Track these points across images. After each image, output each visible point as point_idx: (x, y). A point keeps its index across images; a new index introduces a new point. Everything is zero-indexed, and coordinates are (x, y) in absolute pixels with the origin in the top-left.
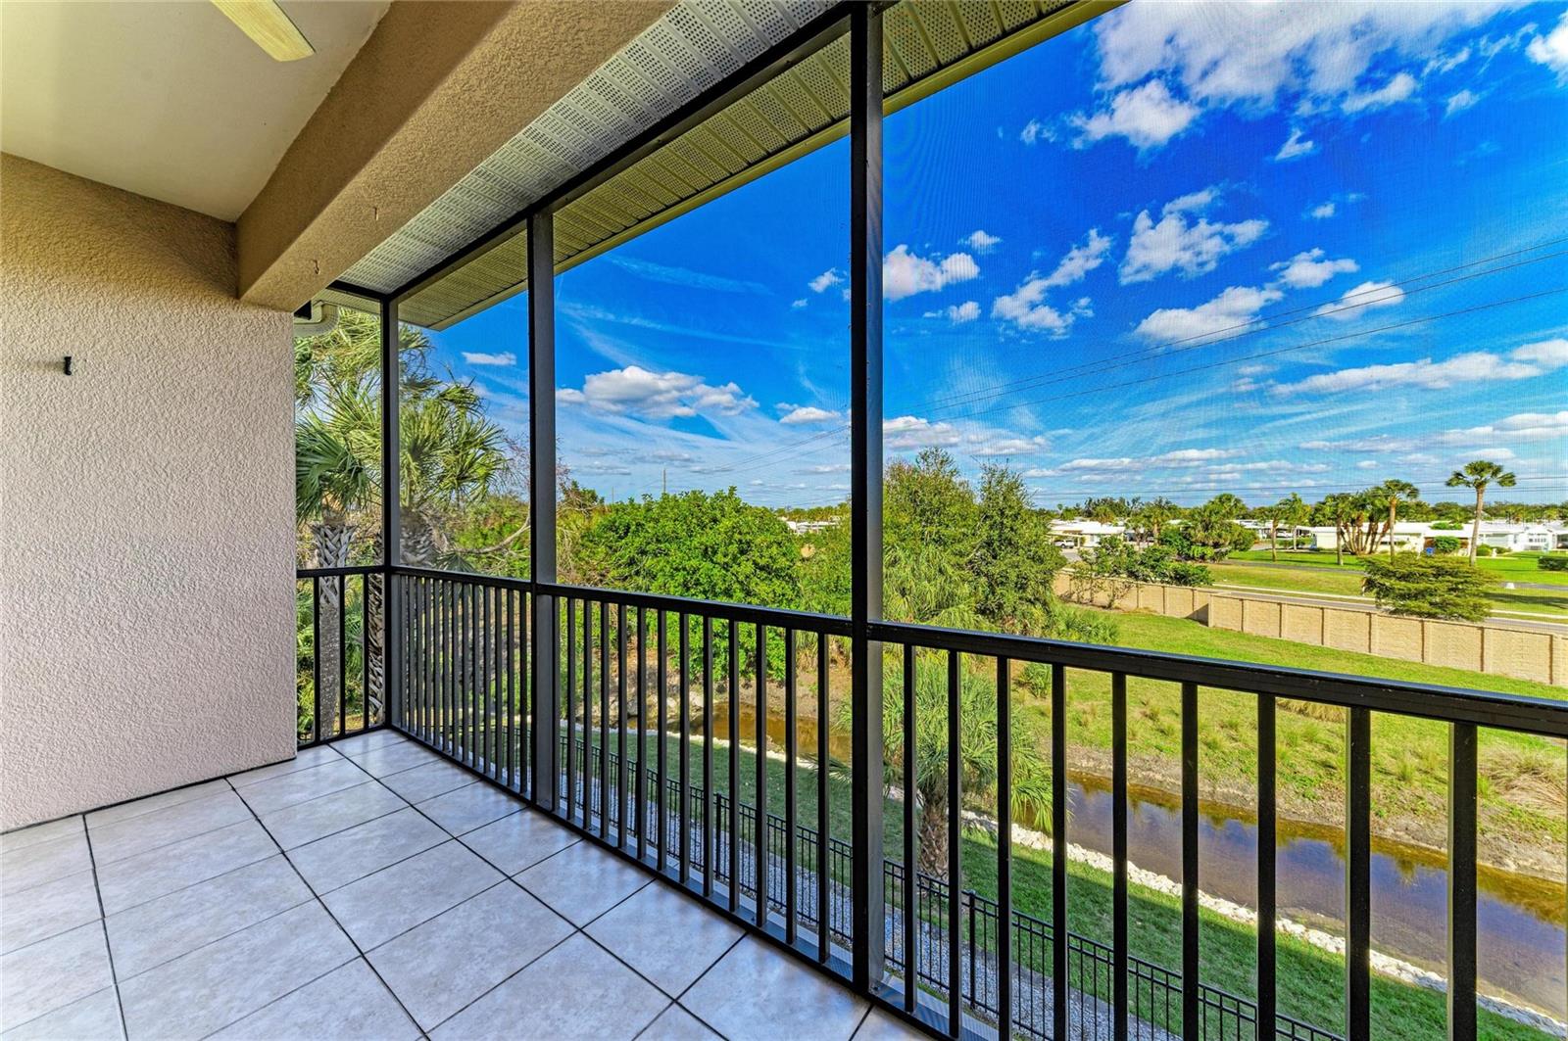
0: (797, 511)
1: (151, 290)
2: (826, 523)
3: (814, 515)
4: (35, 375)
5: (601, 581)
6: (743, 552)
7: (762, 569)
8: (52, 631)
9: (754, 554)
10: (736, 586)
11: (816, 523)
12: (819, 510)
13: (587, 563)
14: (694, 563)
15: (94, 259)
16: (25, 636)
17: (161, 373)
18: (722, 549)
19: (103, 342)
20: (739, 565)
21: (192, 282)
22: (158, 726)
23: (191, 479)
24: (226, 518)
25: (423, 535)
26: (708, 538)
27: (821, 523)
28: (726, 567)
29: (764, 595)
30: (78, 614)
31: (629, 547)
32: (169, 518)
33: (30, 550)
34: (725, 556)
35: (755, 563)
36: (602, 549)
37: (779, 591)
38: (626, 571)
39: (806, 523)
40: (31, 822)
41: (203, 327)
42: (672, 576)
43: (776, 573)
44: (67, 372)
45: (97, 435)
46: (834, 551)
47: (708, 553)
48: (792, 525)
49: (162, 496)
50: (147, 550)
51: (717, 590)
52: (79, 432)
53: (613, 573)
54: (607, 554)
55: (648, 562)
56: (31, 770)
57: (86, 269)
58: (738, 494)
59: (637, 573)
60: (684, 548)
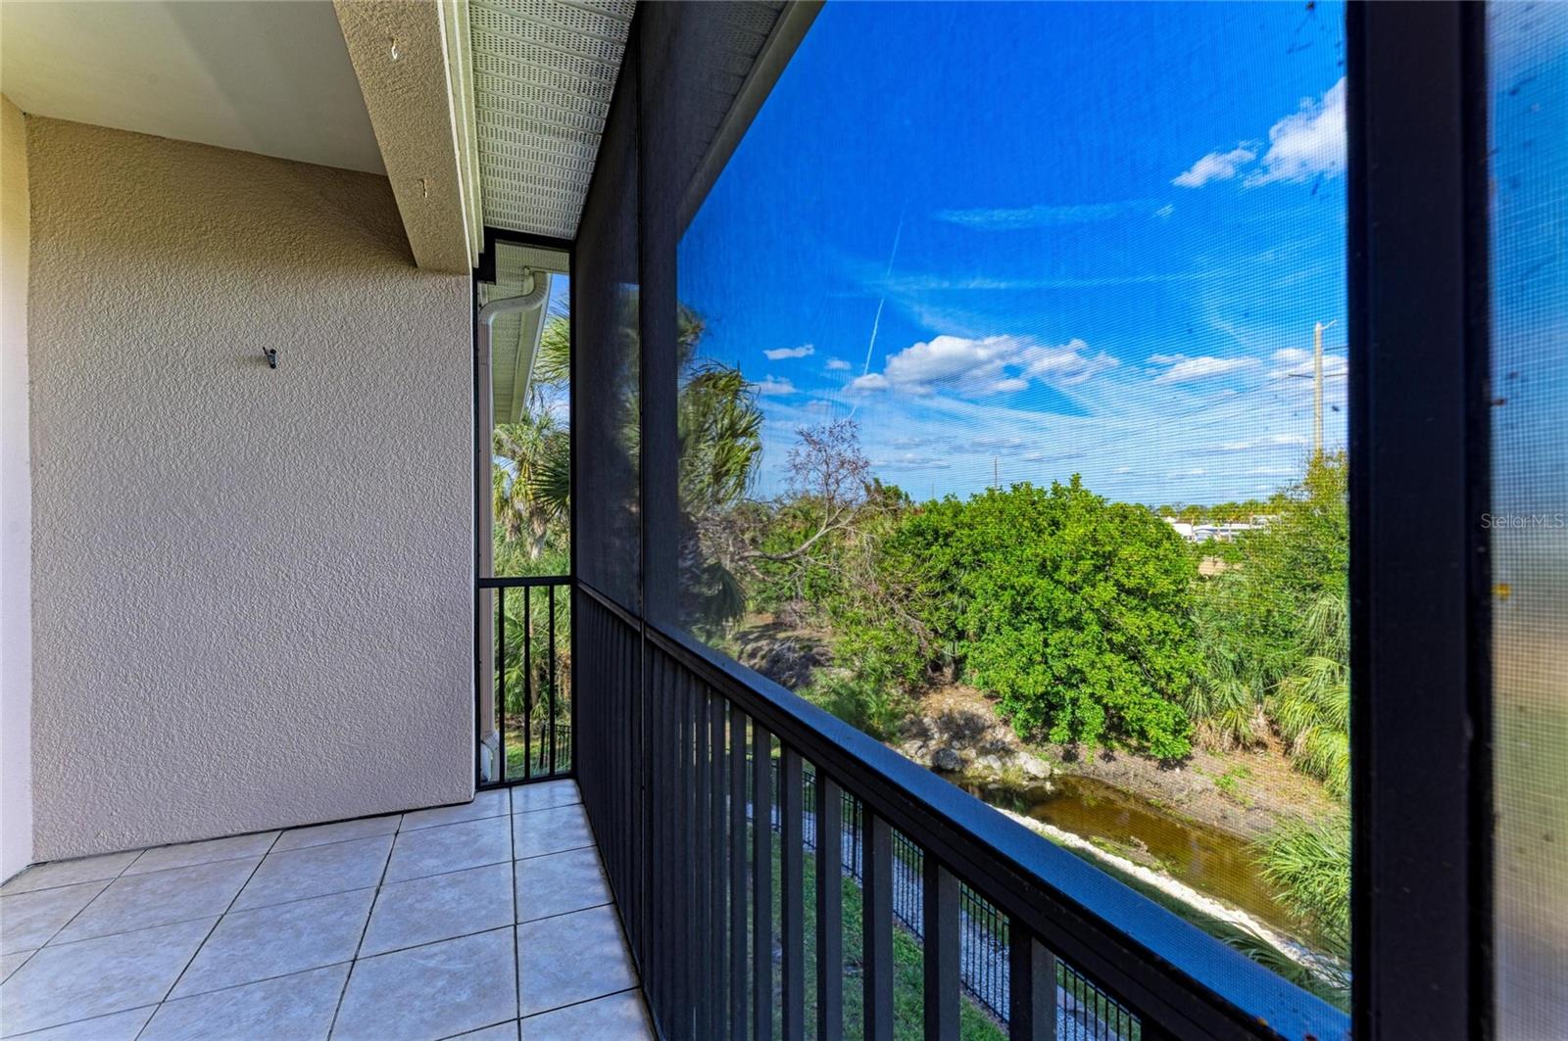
0: (1193, 509)
1: (341, 268)
2: (1245, 527)
3: (1221, 514)
4: (248, 371)
5: (907, 596)
6: (1098, 569)
7: (1129, 592)
8: (260, 635)
9: (1119, 572)
10: (1088, 616)
11: (1227, 526)
12: (1233, 506)
13: (892, 574)
14: (1026, 580)
15: (294, 244)
16: (240, 638)
17: (349, 359)
18: (1068, 563)
19: (302, 329)
20: (1094, 586)
21: (376, 254)
22: (345, 745)
23: (376, 474)
24: (407, 517)
25: (690, 539)
26: (1048, 547)
27: (1235, 526)
28: (1074, 589)
29: (1133, 631)
30: (280, 618)
31: (940, 558)
32: (356, 517)
33: (244, 551)
34: (1073, 572)
35: (1118, 584)
36: (908, 558)
37: (1158, 627)
38: (938, 586)
39: (1210, 526)
40: (244, 831)
41: (386, 303)
42: (996, 596)
43: (1157, 601)
44: (273, 366)
45: (296, 430)
46: (1260, 570)
47: (1047, 568)
48: (1183, 529)
49: (350, 493)
50: (337, 553)
51: (1061, 619)
52: (282, 428)
53: (921, 588)
54: (914, 564)
55: (964, 578)
56: (244, 776)
57: (287, 255)
58: (1085, 485)
59: (952, 589)
60: (1013, 560)
